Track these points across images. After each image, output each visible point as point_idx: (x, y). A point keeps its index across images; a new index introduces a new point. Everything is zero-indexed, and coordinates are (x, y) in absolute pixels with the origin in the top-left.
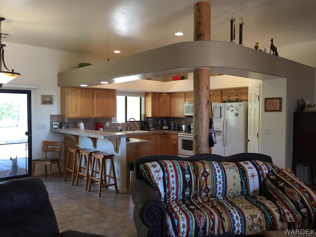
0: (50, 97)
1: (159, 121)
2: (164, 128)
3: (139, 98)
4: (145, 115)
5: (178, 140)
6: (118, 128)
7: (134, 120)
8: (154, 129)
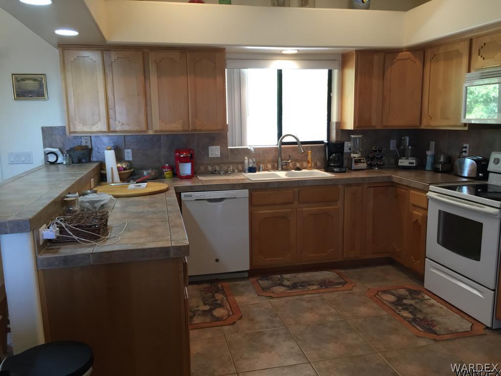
0: (35, 80)
1: (392, 141)
2: (403, 162)
3: (326, 71)
4: (339, 124)
5: (427, 210)
6: (243, 163)
7: (296, 141)
8: (363, 165)
